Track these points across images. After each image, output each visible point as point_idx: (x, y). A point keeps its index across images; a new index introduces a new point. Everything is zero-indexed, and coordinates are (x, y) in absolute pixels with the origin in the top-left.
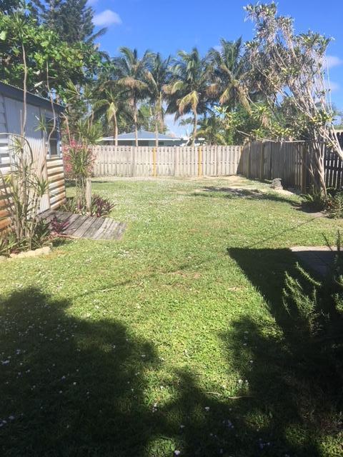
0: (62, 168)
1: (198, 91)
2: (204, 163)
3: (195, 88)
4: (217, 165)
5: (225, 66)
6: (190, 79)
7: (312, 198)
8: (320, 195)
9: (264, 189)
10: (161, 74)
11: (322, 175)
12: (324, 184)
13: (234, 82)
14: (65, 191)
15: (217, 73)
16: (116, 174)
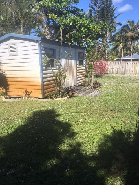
0: (85, 70)
14: (85, 79)
16: (117, 73)
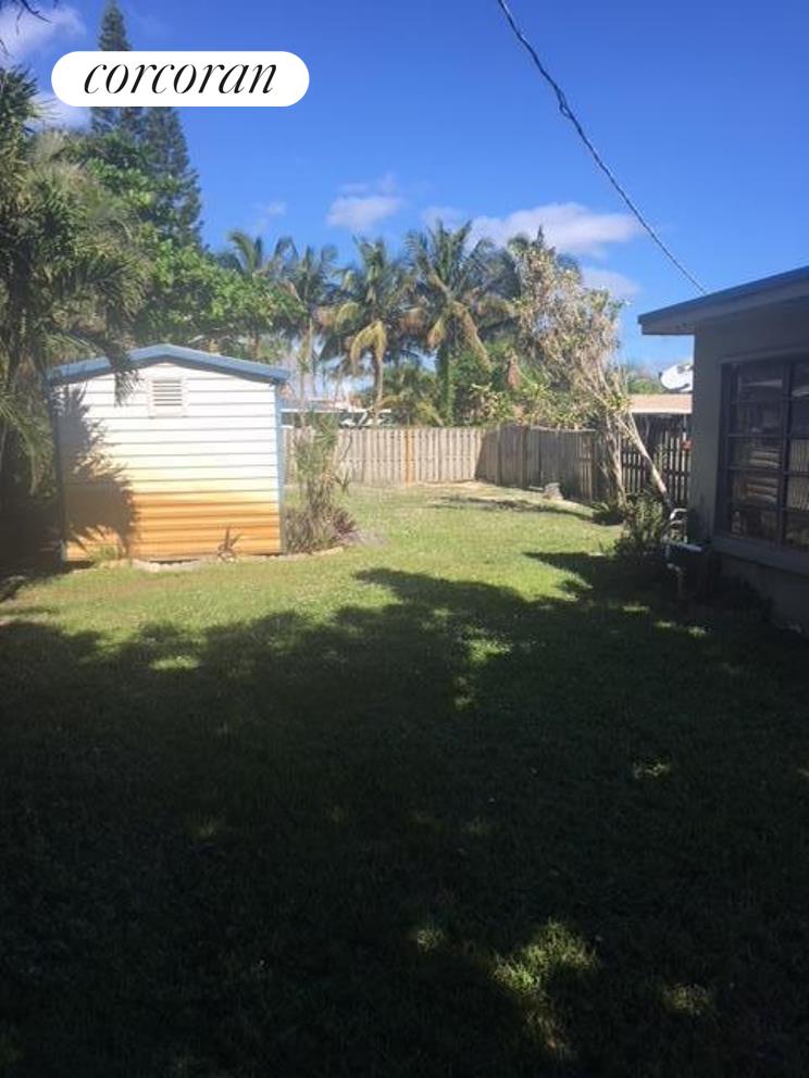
1: (385, 322)
2: (416, 458)
3: (379, 316)
4: (440, 462)
5: (437, 277)
6: (371, 300)
7: (607, 507)
8: (617, 504)
9: (535, 499)
10: (312, 288)
11: (619, 475)
12: (623, 489)
13: (454, 307)
15: (421, 288)
